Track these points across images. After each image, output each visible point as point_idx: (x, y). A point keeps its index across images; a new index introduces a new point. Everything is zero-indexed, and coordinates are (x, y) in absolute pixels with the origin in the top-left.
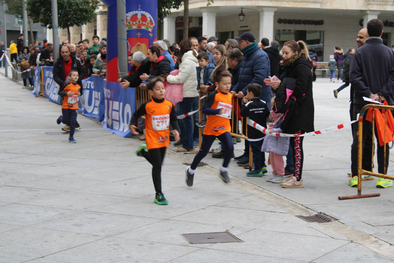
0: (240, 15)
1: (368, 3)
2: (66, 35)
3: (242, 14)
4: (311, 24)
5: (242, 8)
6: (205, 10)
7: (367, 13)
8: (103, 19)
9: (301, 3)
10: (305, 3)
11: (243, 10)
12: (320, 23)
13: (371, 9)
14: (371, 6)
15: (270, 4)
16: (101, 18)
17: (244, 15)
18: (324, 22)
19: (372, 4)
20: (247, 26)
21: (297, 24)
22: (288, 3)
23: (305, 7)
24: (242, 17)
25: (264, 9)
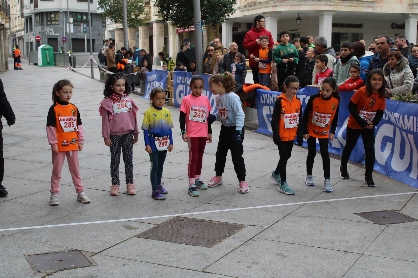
0: (297, 19)
1: (411, 7)
2: (122, 41)
3: (299, 18)
4: (352, 27)
5: (299, 13)
6: (268, 15)
7: (410, 16)
8: (159, 27)
9: (356, 7)
10: (360, 8)
11: (300, 15)
12: (360, 26)
13: (414, 13)
14: (414, 10)
15: (330, 8)
16: (157, 26)
17: (301, 20)
18: (363, 25)
19: (415, 8)
20: (297, 30)
21: (341, 27)
22: (345, 8)
23: (360, 11)
24: (299, 21)
25: (325, 13)
